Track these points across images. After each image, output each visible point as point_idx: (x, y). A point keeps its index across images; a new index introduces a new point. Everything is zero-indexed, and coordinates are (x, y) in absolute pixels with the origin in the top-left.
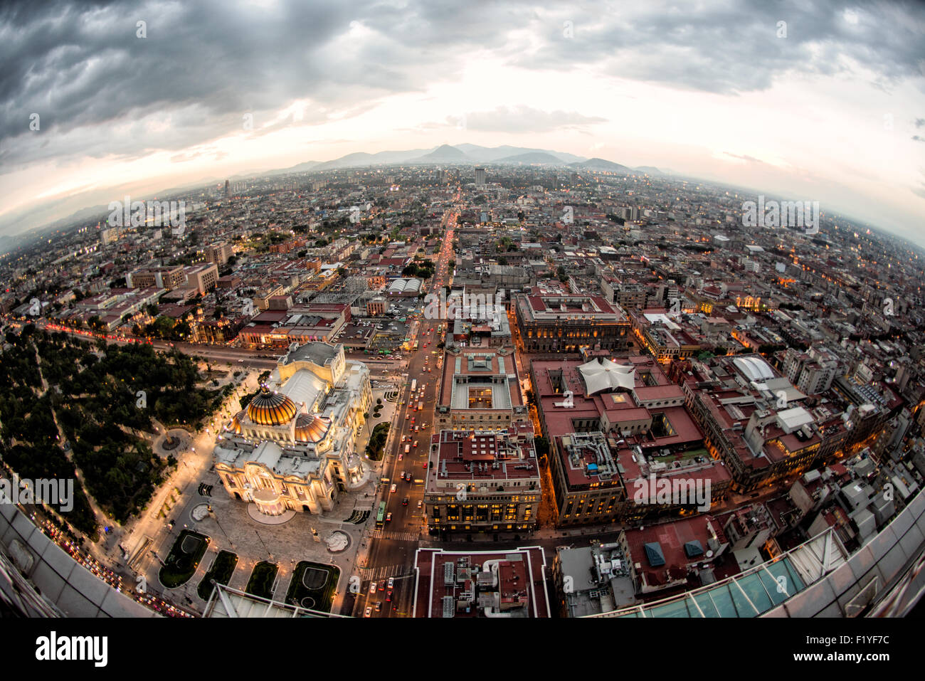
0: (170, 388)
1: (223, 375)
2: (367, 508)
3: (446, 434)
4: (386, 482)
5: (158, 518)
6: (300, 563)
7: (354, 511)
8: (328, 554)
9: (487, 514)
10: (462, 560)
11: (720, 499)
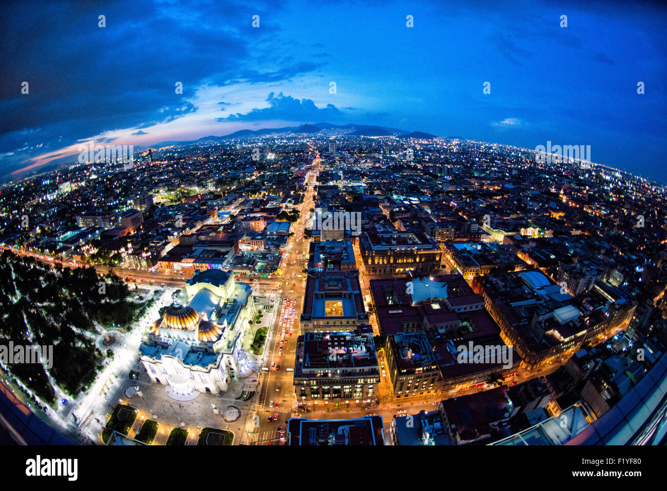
0: (108, 301)
1: (147, 292)
2: (253, 390)
3: (309, 335)
4: (266, 371)
5: (100, 395)
6: (204, 429)
7: (243, 392)
8: (225, 423)
9: (340, 392)
10: (322, 426)
11: (513, 375)
